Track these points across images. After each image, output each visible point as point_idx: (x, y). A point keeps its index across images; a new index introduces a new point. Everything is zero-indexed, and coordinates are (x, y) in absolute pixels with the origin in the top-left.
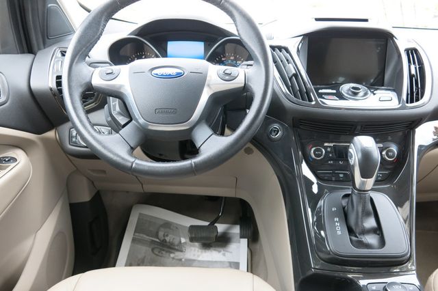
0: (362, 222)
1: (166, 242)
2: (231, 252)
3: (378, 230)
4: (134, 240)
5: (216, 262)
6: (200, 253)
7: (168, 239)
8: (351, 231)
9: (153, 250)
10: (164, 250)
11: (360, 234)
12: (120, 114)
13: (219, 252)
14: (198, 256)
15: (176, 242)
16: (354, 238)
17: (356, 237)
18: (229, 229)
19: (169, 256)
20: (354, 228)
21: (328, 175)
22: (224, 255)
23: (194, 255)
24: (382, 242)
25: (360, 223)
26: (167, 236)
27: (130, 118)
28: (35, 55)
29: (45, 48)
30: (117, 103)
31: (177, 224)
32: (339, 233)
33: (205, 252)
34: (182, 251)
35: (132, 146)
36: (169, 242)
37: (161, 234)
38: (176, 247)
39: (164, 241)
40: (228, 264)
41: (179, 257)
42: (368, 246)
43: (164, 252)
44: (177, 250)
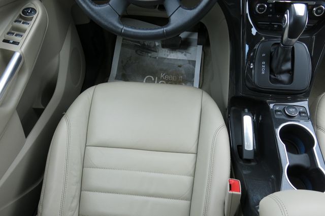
0: (281, 66)
2: (190, 54)
3: (291, 72)
4: (123, 45)
5: (179, 60)
6: (168, 53)
7: (146, 43)
9: (136, 51)
10: (143, 51)
11: (277, 74)
13: (182, 53)
14: (168, 55)
15: (152, 45)
16: (272, 76)
17: (274, 76)
18: (190, 35)
19: (148, 55)
20: (274, 70)
21: (266, 25)
22: (185, 55)
23: (165, 55)
24: (291, 80)
32: (263, 73)
33: (172, 53)
34: (156, 52)
35: (120, 14)
36: (147, 45)
38: (152, 49)
39: (144, 44)
40: (188, 62)
41: (154, 56)
42: (281, 82)
43: (144, 53)
44: (154, 51)
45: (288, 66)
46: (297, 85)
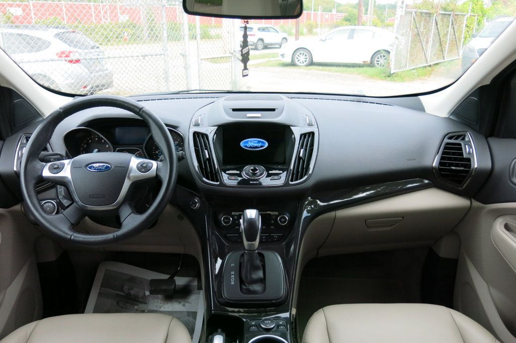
0: (251, 274)
1: (131, 295)
2: (190, 303)
3: (262, 281)
4: (100, 294)
5: (176, 312)
6: (162, 304)
7: (132, 292)
8: (242, 282)
9: (117, 303)
10: (128, 303)
11: (248, 284)
12: (65, 197)
13: (180, 303)
14: (160, 307)
15: (141, 295)
16: (244, 287)
17: (246, 286)
18: (191, 281)
19: (134, 307)
20: (244, 279)
21: (235, 237)
22: (184, 305)
23: (157, 306)
24: (264, 289)
25: (249, 276)
26: (132, 289)
27: (73, 201)
28: (4, 141)
29: (12, 134)
30: (63, 189)
31: (141, 278)
32: (233, 283)
33: (167, 304)
34: (145, 303)
35: (72, 222)
36: (134, 295)
37: (126, 288)
38: (141, 300)
39: (129, 294)
40: (186, 314)
41: (143, 309)
42: (254, 292)
43: (128, 305)
44: (142, 302)
45: (260, 274)
46: (270, 294)
